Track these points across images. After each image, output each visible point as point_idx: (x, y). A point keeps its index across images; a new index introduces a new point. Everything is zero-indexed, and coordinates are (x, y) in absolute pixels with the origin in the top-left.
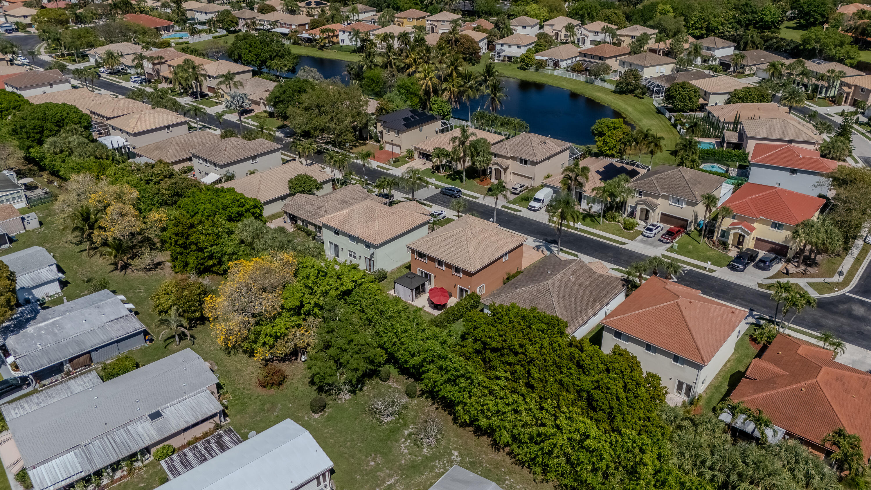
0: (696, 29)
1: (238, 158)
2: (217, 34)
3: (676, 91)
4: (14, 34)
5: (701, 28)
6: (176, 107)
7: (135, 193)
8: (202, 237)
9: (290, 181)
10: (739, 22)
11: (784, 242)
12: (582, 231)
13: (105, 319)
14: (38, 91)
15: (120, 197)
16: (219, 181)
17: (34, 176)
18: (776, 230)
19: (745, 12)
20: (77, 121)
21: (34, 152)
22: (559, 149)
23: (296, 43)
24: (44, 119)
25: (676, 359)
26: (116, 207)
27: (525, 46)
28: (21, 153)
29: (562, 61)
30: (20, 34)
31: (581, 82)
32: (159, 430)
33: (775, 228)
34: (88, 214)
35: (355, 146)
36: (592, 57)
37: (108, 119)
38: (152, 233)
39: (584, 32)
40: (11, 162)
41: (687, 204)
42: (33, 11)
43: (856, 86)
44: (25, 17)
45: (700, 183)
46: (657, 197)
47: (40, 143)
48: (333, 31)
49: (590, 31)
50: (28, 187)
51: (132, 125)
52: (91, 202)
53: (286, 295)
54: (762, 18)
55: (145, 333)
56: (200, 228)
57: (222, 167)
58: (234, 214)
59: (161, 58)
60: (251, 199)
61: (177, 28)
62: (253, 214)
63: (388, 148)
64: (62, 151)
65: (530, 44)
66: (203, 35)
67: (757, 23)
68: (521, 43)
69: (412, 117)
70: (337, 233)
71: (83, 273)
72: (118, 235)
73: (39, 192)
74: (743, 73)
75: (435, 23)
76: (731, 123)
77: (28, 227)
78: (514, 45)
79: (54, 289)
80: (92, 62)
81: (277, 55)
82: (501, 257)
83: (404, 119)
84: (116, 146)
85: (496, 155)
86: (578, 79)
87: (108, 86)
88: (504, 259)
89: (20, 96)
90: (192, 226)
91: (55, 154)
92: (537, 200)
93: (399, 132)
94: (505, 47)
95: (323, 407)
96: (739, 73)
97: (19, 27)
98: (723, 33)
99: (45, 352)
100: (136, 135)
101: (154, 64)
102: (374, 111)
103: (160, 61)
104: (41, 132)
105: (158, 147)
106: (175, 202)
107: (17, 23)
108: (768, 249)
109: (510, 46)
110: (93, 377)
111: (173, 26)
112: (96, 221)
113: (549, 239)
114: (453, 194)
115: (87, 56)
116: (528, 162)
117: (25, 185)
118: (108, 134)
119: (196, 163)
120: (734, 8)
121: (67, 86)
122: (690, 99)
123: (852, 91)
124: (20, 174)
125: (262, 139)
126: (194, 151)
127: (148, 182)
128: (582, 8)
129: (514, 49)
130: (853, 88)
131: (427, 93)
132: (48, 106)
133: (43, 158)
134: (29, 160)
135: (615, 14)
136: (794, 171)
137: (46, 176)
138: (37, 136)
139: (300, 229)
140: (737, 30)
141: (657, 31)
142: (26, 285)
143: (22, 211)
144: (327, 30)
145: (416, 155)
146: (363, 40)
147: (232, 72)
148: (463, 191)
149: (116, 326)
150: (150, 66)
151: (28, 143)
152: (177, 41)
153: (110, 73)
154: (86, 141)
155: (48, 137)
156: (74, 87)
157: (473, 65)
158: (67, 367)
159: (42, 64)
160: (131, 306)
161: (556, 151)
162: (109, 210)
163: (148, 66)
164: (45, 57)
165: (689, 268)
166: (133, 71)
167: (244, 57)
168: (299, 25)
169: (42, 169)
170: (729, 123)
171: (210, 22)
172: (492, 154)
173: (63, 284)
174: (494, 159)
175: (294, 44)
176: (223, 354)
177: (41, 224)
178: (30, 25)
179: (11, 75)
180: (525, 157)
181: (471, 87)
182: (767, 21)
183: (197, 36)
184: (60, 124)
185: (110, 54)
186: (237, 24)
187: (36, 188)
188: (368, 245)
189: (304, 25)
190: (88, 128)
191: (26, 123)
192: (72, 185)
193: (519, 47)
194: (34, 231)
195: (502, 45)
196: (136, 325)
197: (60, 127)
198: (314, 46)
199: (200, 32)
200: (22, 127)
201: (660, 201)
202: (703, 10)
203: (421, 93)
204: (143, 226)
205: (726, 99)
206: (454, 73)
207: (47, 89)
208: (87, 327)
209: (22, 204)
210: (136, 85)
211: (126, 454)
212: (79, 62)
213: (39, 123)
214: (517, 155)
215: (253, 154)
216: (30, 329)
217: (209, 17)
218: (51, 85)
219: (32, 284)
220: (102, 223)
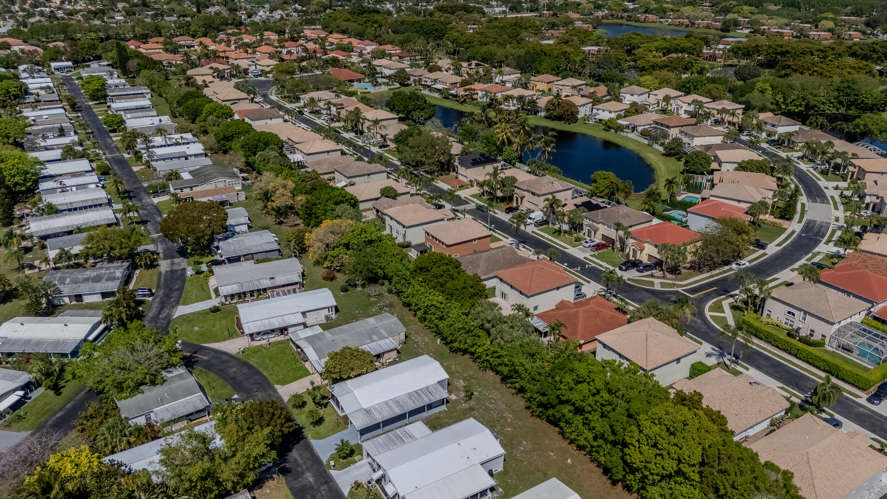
0: (795, 105)
1: (359, 174)
2: (393, 87)
4: (259, 78)
5: (801, 105)
6: (338, 140)
7: (293, 185)
8: (319, 211)
9: (382, 190)
10: (840, 103)
12: (547, 239)
13: (263, 241)
14: (262, 122)
15: (284, 186)
16: (346, 186)
17: (249, 173)
19: (848, 95)
20: (276, 143)
21: (251, 160)
22: (561, 188)
23: (446, 98)
24: (259, 141)
25: (521, 293)
26: (281, 191)
27: (615, 112)
28: (244, 159)
29: (640, 126)
30: (263, 78)
31: (644, 144)
32: (272, 284)
33: (656, 247)
34: (268, 193)
35: (442, 175)
36: (662, 125)
37: (296, 143)
38: (298, 206)
39: (679, 103)
40: (239, 164)
42: (274, 62)
43: (860, 167)
44: (268, 66)
45: (629, 217)
46: (598, 223)
47: (255, 154)
48: (474, 90)
49: (684, 103)
50: (244, 179)
51: (307, 149)
52: (270, 187)
53: (343, 237)
54: (863, 101)
55: (279, 251)
56: (319, 206)
57: (348, 178)
58: (338, 201)
59: (342, 105)
60: (349, 194)
61: (366, 80)
62: (350, 202)
63: (460, 177)
64: (264, 160)
65: (621, 111)
66: (383, 86)
67: (859, 104)
68: (612, 109)
69: (479, 159)
70: (391, 219)
71: (260, 223)
72: (279, 205)
73: (249, 182)
74: (792, 148)
75: (561, 87)
77: (240, 199)
78: (607, 110)
79: (245, 228)
80: (302, 103)
81: (419, 108)
82: (472, 240)
83: (473, 160)
84: (296, 160)
85: (518, 188)
86: (642, 142)
87: (307, 121)
88: (474, 242)
89: (250, 125)
90: (315, 204)
91: (261, 161)
92: (530, 218)
93: (467, 167)
94: (600, 112)
95: (347, 290)
96: (790, 148)
97: (264, 73)
98: (824, 111)
99: (234, 251)
100: (308, 155)
101: (337, 109)
102: (459, 153)
103: (340, 107)
104: (256, 148)
105: (318, 163)
106: (311, 193)
107: (262, 71)
109: (603, 111)
110: (252, 262)
111: (364, 79)
112: (271, 197)
113: (521, 240)
115: (299, 98)
116: (536, 194)
117: (243, 177)
118: (294, 153)
119: (337, 175)
120: (837, 90)
121: (280, 120)
123: (856, 170)
124: (242, 171)
125: (378, 165)
126: (335, 167)
127: (303, 181)
128: (689, 81)
129: (606, 113)
130: (857, 168)
131: (503, 143)
132: (263, 133)
133: (255, 163)
134: (248, 164)
135: (717, 89)
137: (254, 173)
138: (254, 150)
139: (379, 217)
140: (838, 109)
141: (744, 106)
142: (232, 224)
143: (239, 191)
144: (469, 90)
145: (475, 184)
146: (492, 100)
147: (379, 119)
149: (267, 245)
150: (335, 109)
151: (249, 153)
152: (363, 91)
153: (311, 113)
154: (278, 155)
155: (259, 151)
156: (285, 121)
157: (570, 124)
158: (242, 259)
159: (271, 102)
160: (277, 239)
161: (558, 189)
162: (277, 192)
163: (334, 109)
164: (274, 98)
165: (594, 265)
166: (324, 112)
167: (397, 108)
168: (452, 84)
169: (254, 170)
171: (389, 77)
172: (516, 187)
173: (250, 227)
174: (516, 190)
175: (444, 98)
176: (312, 266)
177: (246, 198)
178: (269, 72)
179: (249, 110)
180: (537, 191)
181: (531, 142)
182: (868, 104)
183: (377, 88)
184: (266, 144)
185: (312, 100)
186: (409, 79)
187: (248, 180)
188: (404, 227)
189: (457, 83)
190: (281, 148)
191: (249, 142)
192: (264, 178)
193: (610, 112)
194: (242, 201)
195: (598, 110)
196: (276, 247)
197: (266, 146)
198: (457, 101)
199: (380, 85)
200: (246, 144)
201: (600, 226)
202: (804, 89)
203: (498, 143)
204: (293, 202)
206: (522, 131)
207: (268, 121)
208: (254, 243)
209: (239, 187)
210: (324, 122)
211: (256, 288)
212: (294, 103)
213: (255, 142)
214: (530, 189)
215: (368, 172)
216: (230, 240)
217: (392, 72)
218: (271, 119)
219: (235, 224)
220: (273, 198)
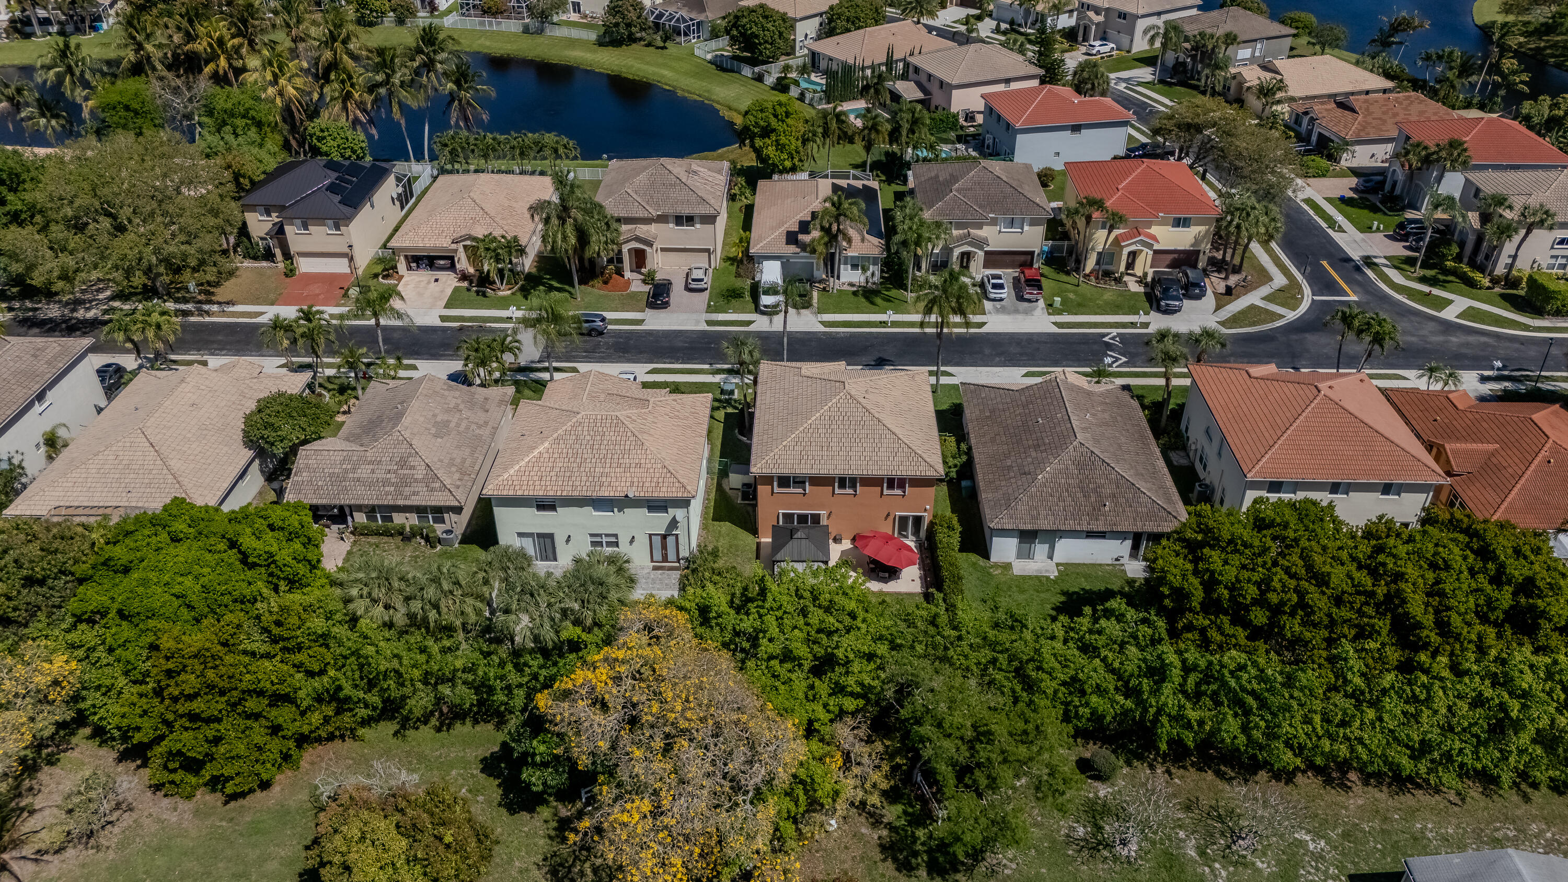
3: (756, 24)
11: (1192, 245)
18: (1180, 229)
22: (723, 179)
33: (1178, 226)
41: (1030, 225)
45: (1021, 182)
46: (980, 226)
63: (305, 266)
69: (341, 179)
70: (544, 506)
76: (882, 64)
83: (331, 190)
85: (619, 221)
86: (503, 27)
93: (339, 221)
108: (1167, 262)
114: (593, 329)
116: (697, 219)
122: (781, 34)
136: (1076, 128)
145: (402, 265)
148: (609, 315)
161: (723, 184)
165: (1112, 332)
170: (879, 65)
174: (626, 231)
180: (686, 211)
201: (985, 231)
205: (817, 25)
214: (668, 210)
215: (37, 388)
